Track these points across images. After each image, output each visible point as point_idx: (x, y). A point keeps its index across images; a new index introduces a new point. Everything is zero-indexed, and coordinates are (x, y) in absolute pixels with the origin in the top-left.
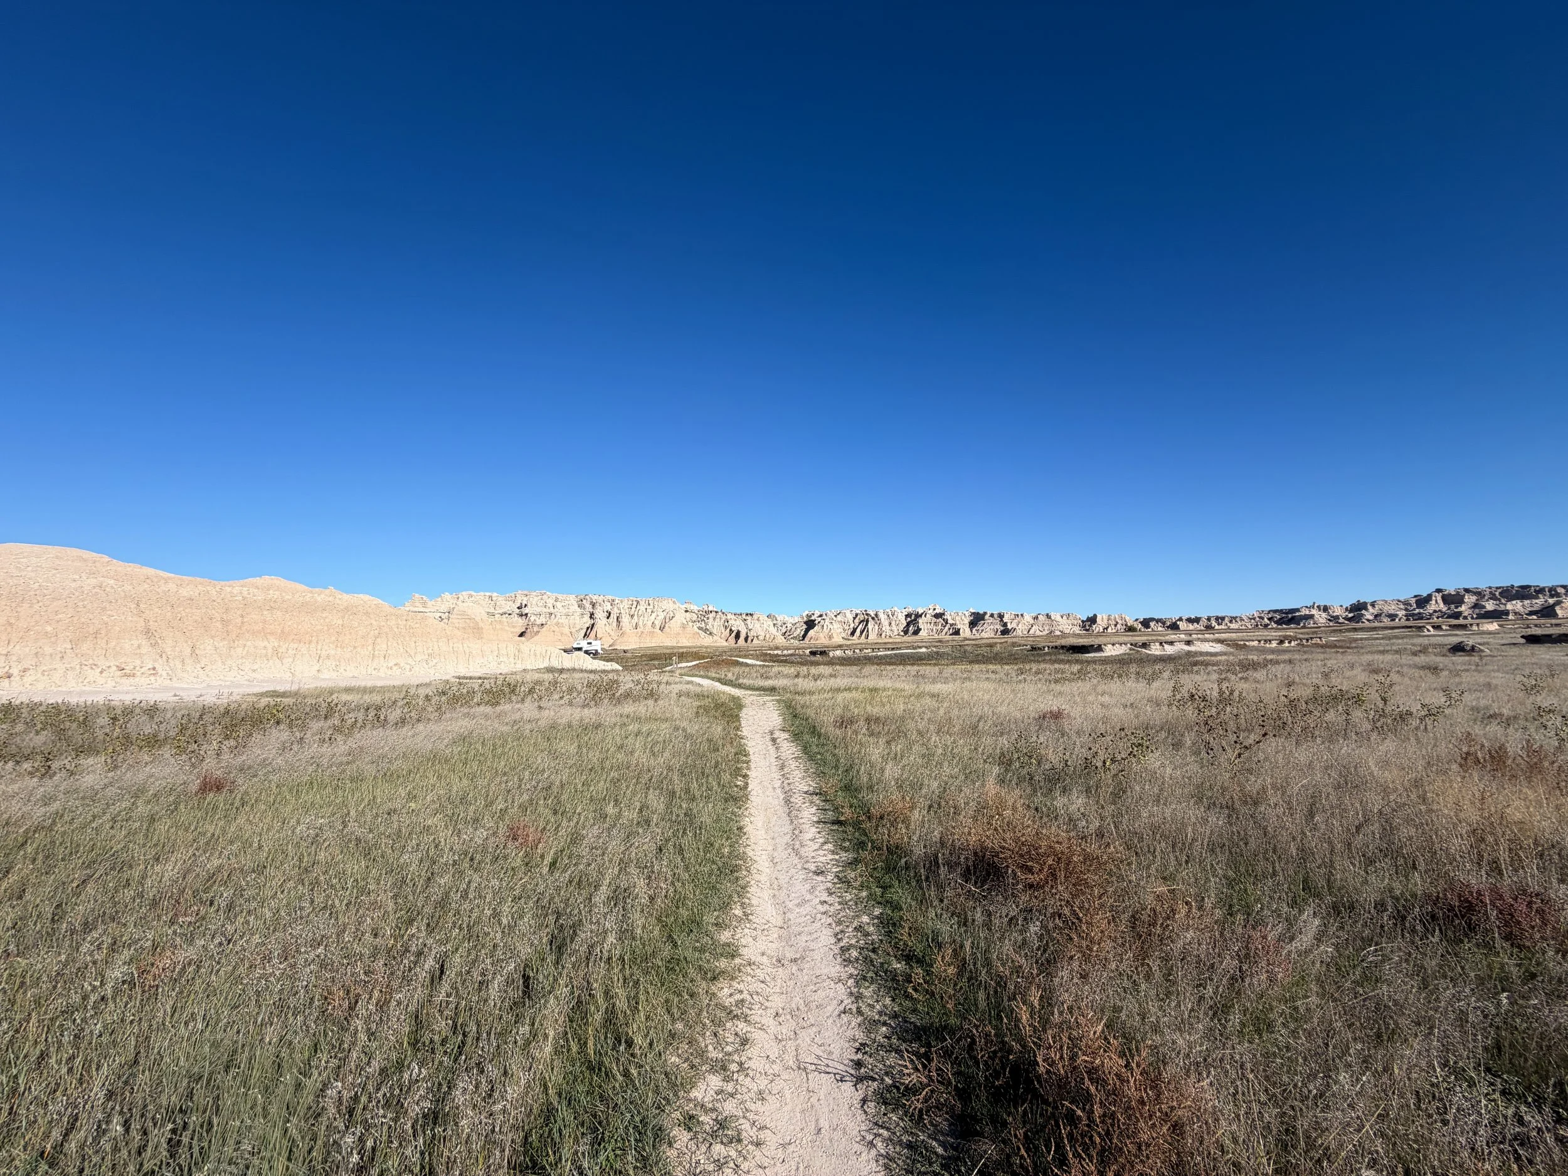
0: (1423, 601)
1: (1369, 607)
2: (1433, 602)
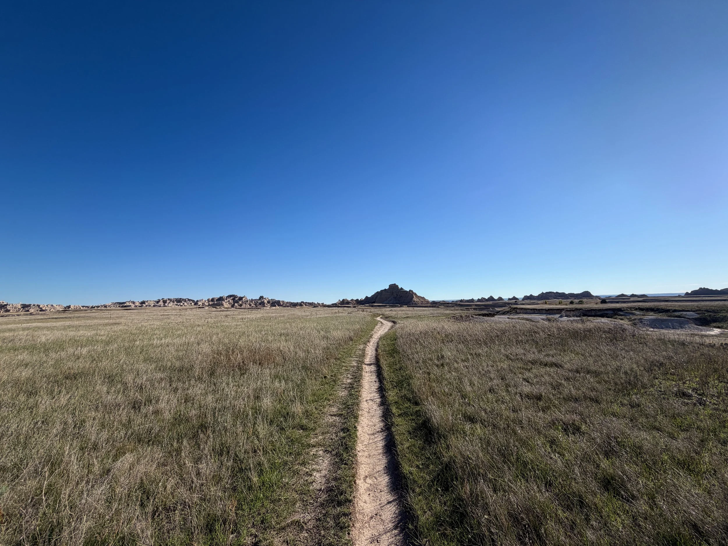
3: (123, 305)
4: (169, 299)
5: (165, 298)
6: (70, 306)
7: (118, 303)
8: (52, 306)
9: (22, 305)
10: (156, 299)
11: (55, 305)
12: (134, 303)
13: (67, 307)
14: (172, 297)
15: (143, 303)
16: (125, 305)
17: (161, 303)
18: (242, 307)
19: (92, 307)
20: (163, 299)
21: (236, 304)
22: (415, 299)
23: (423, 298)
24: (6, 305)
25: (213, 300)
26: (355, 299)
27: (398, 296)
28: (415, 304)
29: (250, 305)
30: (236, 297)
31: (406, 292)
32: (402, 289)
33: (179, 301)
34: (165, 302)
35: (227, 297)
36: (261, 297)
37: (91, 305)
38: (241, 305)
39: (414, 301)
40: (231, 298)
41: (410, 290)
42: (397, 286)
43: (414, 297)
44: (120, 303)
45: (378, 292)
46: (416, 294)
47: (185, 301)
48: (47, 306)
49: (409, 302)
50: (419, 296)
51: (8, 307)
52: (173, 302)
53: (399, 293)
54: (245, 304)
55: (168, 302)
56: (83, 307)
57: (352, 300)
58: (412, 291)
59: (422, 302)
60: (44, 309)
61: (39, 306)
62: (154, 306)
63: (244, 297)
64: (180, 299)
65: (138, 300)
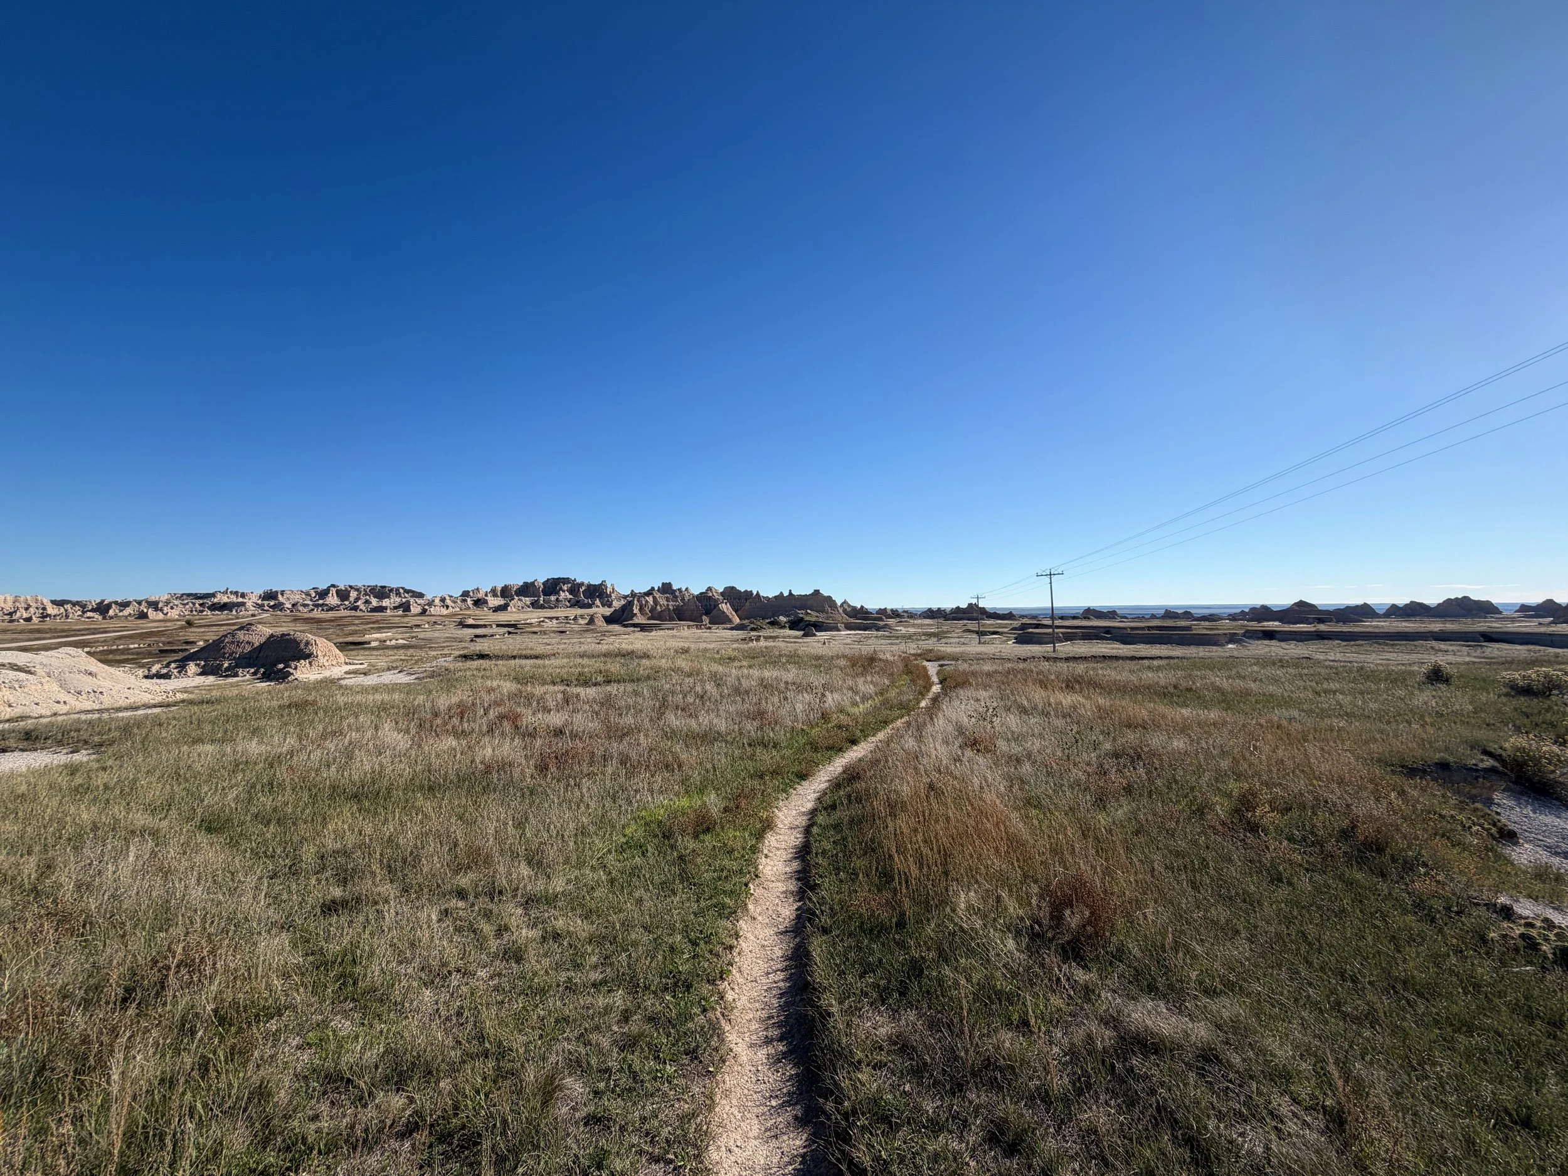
0: (323, 594)
1: (280, 596)
2: (330, 595)
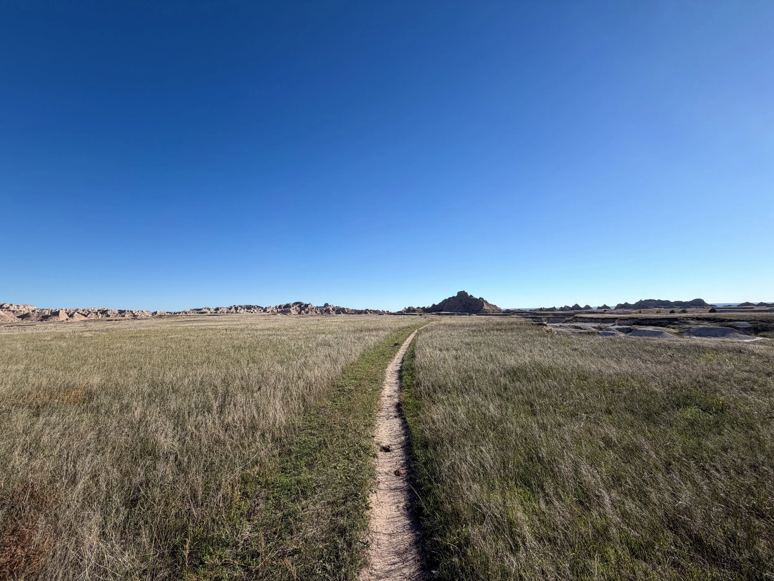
3: (199, 311)
4: (240, 306)
5: (237, 305)
6: (157, 312)
7: (195, 309)
8: (142, 311)
9: (119, 310)
10: (229, 306)
11: (144, 311)
12: (209, 309)
13: (154, 312)
14: (243, 305)
15: (217, 309)
16: (202, 311)
17: (233, 310)
18: (309, 314)
19: (174, 313)
20: (234, 306)
21: (303, 311)
22: (486, 307)
23: (495, 306)
24: (107, 311)
25: (280, 307)
26: (422, 307)
27: (467, 304)
28: (486, 312)
29: (316, 312)
30: (302, 304)
31: (476, 299)
32: (471, 296)
33: (249, 308)
34: (236, 309)
35: (293, 304)
36: (326, 305)
37: (173, 311)
38: (307, 313)
39: (485, 310)
40: (298, 305)
41: (480, 298)
42: (466, 293)
43: (485, 304)
44: (198, 310)
45: (445, 300)
46: (486, 302)
47: (255, 308)
48: (138, 312)
49: (479, 310)
50: (490, 304)
51: (108, 312)
52: (244, 309)
53: (469, 301)
54: (311, 311)
55: (239, 308)
56: (167, 313)
57: (418, 308)
58: (482, 299)
59: (494, 310)
60: (136, 314)
61: (132, 312)
62: (227, 312)
63: (309, 304)
64: (250, 306)
65: (213, 307)
